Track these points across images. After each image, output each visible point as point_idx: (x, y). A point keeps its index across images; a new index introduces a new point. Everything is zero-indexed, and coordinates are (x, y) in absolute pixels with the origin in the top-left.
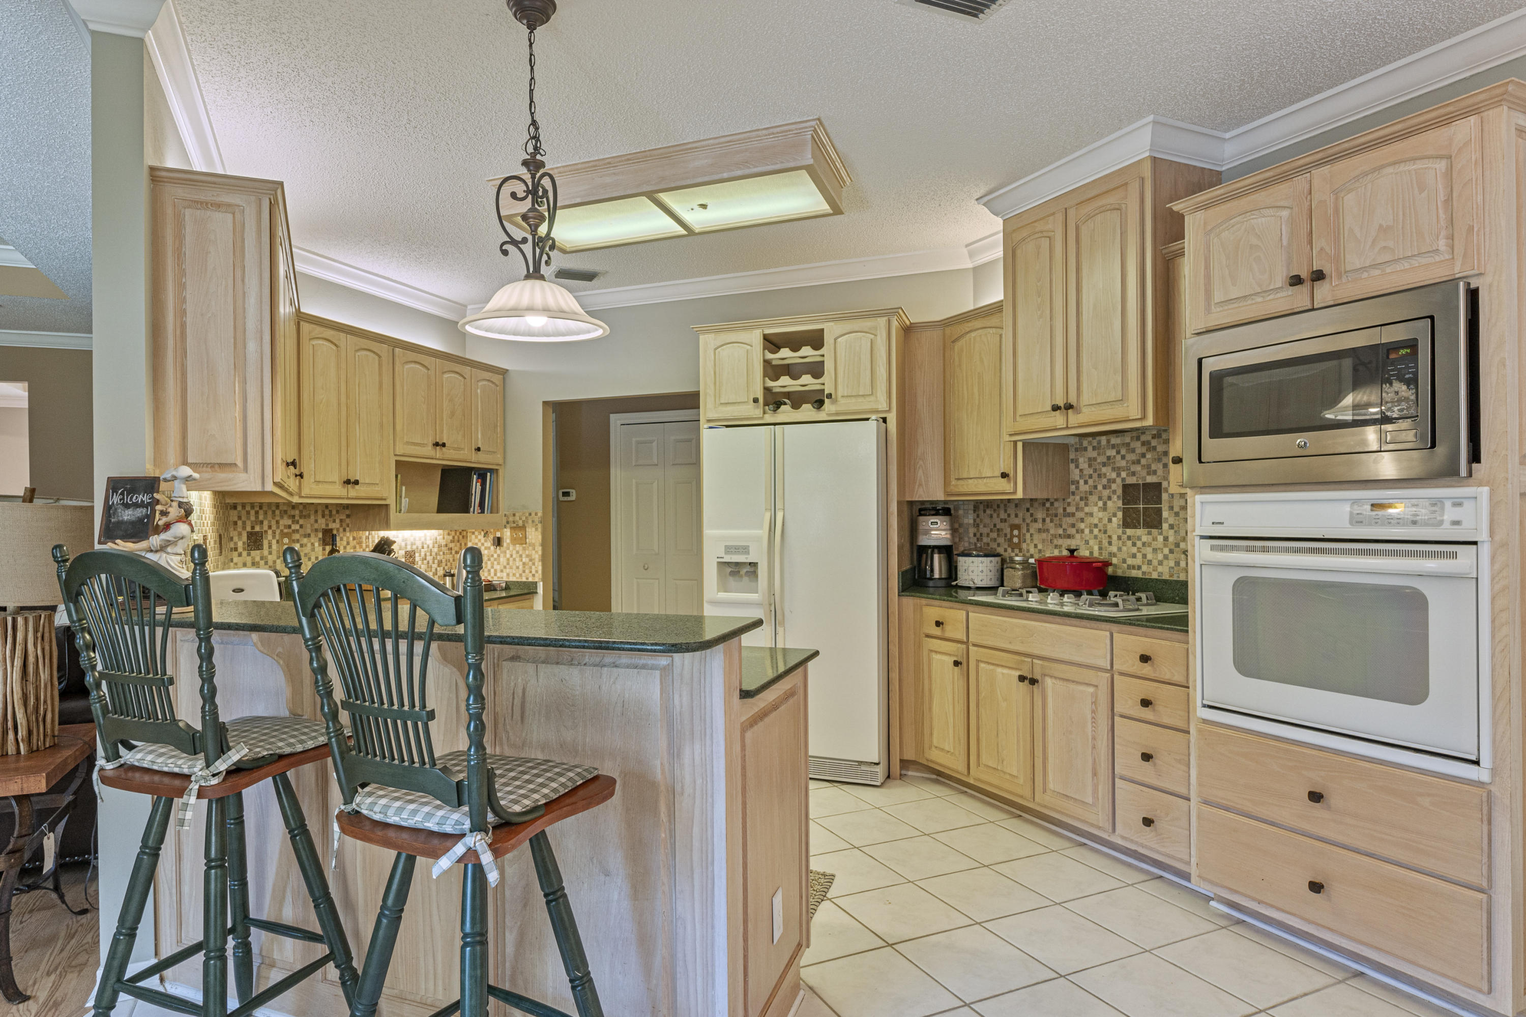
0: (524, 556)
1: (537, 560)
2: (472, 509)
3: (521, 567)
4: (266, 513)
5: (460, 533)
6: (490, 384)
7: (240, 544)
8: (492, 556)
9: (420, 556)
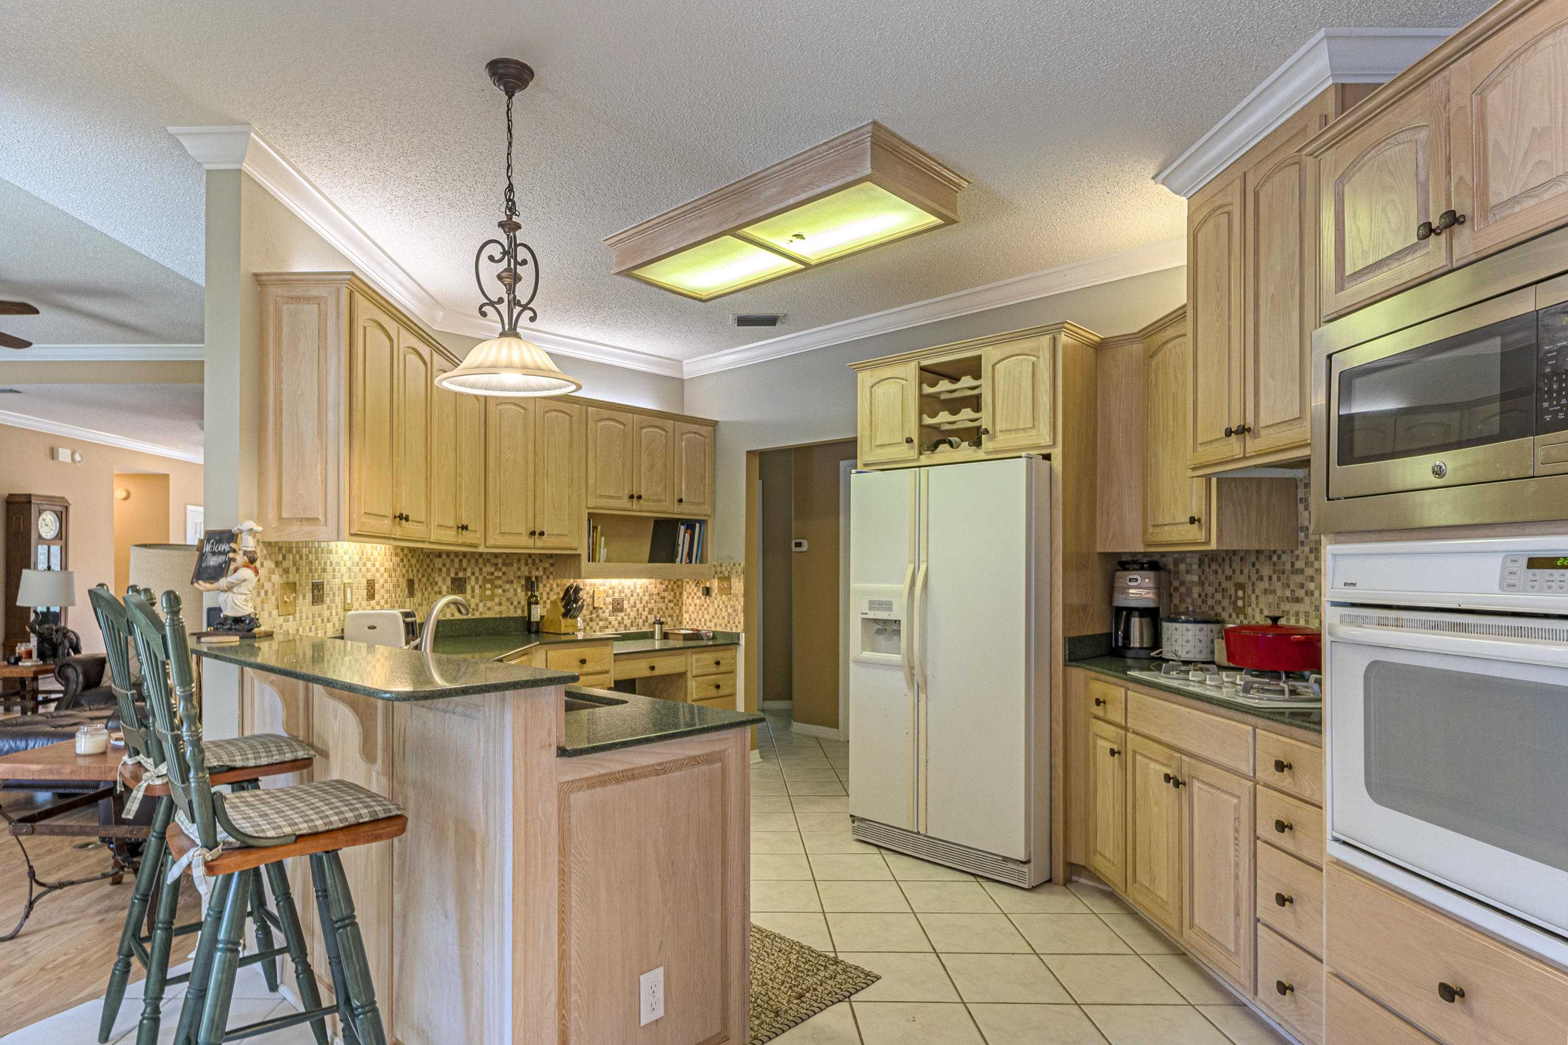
0: (729, 606)
1: (740, 611)
2: (678, 559)
3: (726, 617)
4: (469, 561)
5: (675, 583)
6: (697, 436)
7: (444, 588)
8: (703, 605)
9: (629, 603)
